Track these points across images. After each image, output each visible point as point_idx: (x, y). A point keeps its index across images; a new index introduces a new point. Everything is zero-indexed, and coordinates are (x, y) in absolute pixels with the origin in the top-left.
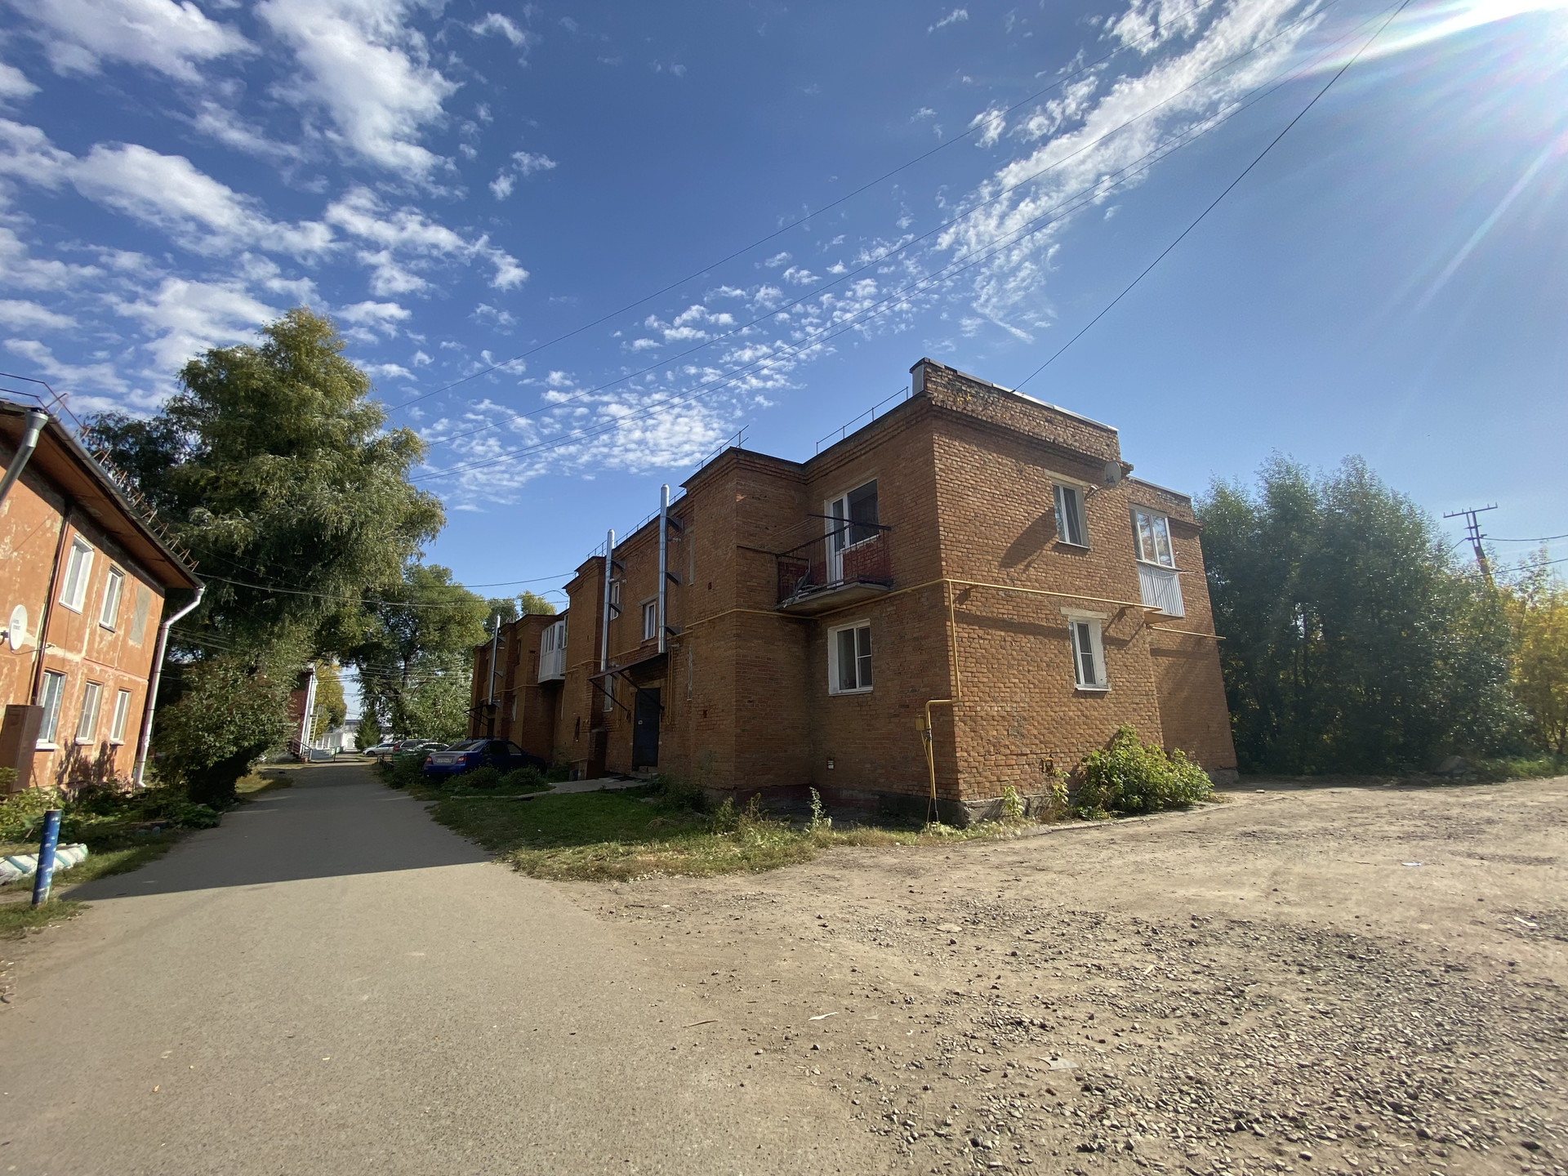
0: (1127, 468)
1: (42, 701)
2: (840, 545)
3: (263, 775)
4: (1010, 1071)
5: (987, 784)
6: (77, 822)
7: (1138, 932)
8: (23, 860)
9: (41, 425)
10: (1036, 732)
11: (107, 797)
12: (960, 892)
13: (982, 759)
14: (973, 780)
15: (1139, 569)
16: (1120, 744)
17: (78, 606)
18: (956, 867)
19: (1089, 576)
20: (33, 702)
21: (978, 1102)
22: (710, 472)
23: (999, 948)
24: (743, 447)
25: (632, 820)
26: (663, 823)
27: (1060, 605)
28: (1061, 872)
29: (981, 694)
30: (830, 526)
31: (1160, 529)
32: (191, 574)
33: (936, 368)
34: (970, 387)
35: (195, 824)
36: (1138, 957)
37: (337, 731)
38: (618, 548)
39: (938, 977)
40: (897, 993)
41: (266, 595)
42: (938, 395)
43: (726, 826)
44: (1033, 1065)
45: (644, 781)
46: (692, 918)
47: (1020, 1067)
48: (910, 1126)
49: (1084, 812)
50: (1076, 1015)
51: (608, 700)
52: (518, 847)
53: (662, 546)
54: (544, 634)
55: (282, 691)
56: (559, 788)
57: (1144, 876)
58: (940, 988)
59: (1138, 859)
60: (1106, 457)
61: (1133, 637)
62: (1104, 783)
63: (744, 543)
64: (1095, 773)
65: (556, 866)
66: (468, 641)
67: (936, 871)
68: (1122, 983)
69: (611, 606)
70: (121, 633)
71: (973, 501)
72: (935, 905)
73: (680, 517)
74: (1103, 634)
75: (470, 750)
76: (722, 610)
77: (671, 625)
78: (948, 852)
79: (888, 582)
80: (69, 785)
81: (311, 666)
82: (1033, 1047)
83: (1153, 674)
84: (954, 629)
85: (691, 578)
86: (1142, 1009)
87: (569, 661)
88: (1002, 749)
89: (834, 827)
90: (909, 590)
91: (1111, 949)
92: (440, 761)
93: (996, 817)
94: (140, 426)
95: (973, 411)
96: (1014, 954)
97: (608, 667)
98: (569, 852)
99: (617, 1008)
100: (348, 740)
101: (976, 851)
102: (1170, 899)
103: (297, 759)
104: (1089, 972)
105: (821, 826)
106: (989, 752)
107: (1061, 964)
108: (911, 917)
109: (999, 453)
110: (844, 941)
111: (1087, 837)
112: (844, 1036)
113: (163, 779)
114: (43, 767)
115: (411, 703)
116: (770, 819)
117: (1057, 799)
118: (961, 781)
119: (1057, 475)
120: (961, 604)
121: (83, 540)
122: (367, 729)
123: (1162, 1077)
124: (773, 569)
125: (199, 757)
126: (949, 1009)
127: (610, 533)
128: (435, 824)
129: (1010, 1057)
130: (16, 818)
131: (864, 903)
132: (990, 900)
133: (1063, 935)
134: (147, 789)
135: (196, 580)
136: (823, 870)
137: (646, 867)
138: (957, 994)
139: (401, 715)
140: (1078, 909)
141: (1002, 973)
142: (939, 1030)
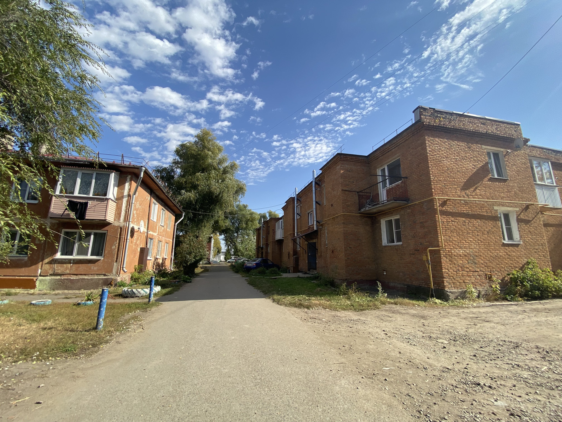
0: (527, 140)
1: (148, 247)
2: (384, 186)
3: (202, 268)
4: (474, 403)
5: (458, 284)
6: (158, 280)
7: (539, 352)
8: (146, 290)
9: (143, 171)
10: (482, 262)
11: (164, 273)
12: (447, 327)
13: (455, 273)
14: (451, 282)
15: (535, 186)
16: (528, 268)
17: (155, 220)
18: (444, 317)
19: (509, 191)
20: (146, 247)
21: (459, 413)
22: (330, 163)
23: (467, 352)
24: (342, 152)
25: (310, 288)
26: (320, 290)
27: (493, 205)
28: (497, 323)
29: (454, 245)
30: (380, 179)
31: (547, 167)
32: (181, 209)
33: (425, 109)
34: (442, 114)
35: (186, 282)
36: (538, 363)
37: (219, 255)
38: (299, 194)
39: (439, 361)
40: (420, 364)
41: (200, 215)
42: (427, 120)
43: (344, 293)
44: (486, 402)
45: (312, 275)
46: (334, 325)
47: (479, 402)
48: (429, 417)
49: (509, 298)
50: (507, 384)
51: (298, 246)
52: (273, 294)
53: (314, 192)
54: (276, 224)
55: (205, 243)
56: (285, 275)
57: (541, 327)
58: (439, 365)
59: (539, 320)
60: (515, 136)
61: (533, 219)
62: (519, 285)
63: (344, 189)
64: (514, 281)
65: (286, 302)
66: (254, 227)
67: (435, 317)
68: (530, 373)
69: (297, 214)
70: (165, 227)
71: (446, 162)
72: (435, 331)
73: (320, 181)
74: (517, 217)
75: (257, 262)
76: (337, 214)
77: (319, 220)
78: (440, 310)
79: (407, 200)
80: (156, 269)
81: (212, 235)
82: (486, 395)
83: (546, 235)
84: (440, 218)
85: (325, 203)
86: (541, 385)
87: (285, 233)
88: (465, 269)
89: (388, 297)
90: (417, 202)
91: (525, 358)
92: (248, 265)
93: (463, 298)
94: (165, 169)
95: (444, 124)
96: (475, 356)
97: (297, 235)
98: (289, 297)
99: (310, 353)
100: (222, 258)
101: (454, 311)
102: (556, 338)
103: (210, 263)
104: (513, 367)
105: (382, 296)
106: (459, 270)
107: (499, 362)
108: (424, 335)
109: (458, 141)
110: (395, 341)
111: (511, 309)
112: (398, 378)
113: (178, 268)
114: (149, 265)
115: (240, 246)
116: (361, 292)
117: (495, 292)
118: (445, 282)
119: (489, 147)
120: (442, 207)
121: (155, 202)
122: (227, 254)
123: (550, 415)
124: (357, 198)
125: (186, 262)
126: (445, 374)
127: (296, 189)
128: (248, 285)
129: (474, 397)
130: (144, 278)
131: (403, 327)
132: (462, 332)
133: (500, 350)
134: (174, 271)
135: (182, 211)
136: (384, 313)
137: (316, 305)
138: (448, 368)
139: (237, 250)
140: (507, 339)
141: (469, 363)
142: (440, 381)
